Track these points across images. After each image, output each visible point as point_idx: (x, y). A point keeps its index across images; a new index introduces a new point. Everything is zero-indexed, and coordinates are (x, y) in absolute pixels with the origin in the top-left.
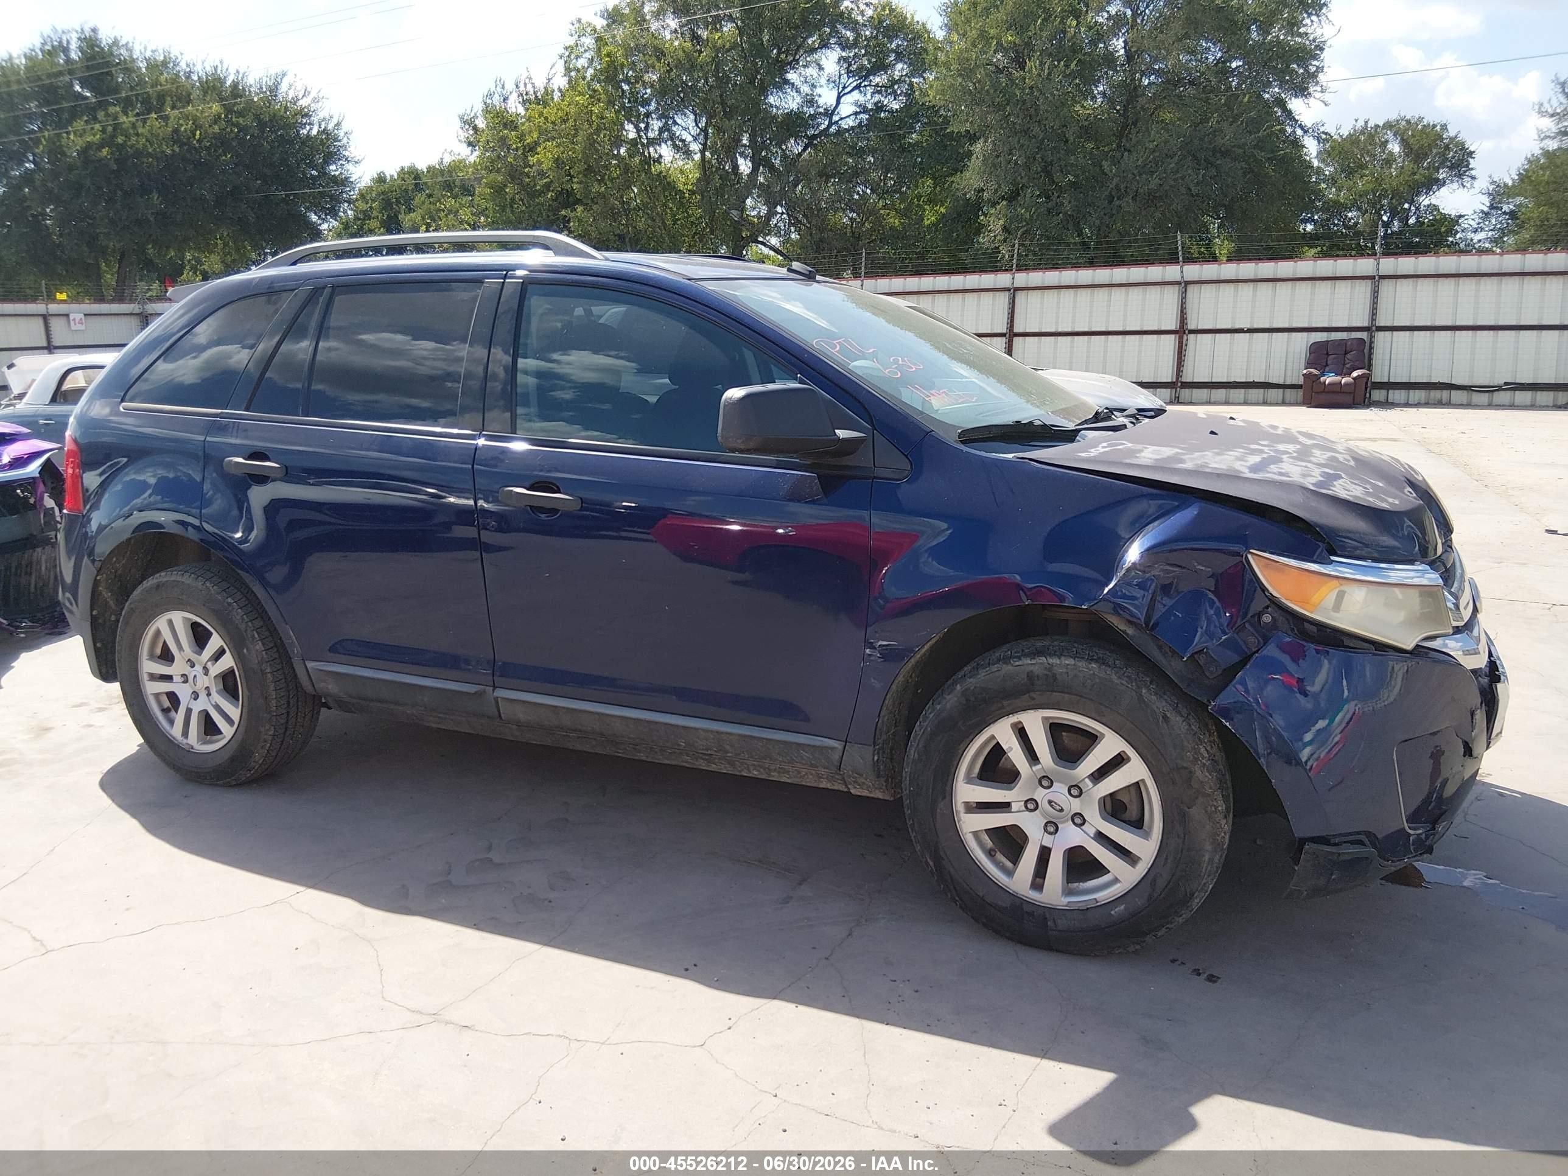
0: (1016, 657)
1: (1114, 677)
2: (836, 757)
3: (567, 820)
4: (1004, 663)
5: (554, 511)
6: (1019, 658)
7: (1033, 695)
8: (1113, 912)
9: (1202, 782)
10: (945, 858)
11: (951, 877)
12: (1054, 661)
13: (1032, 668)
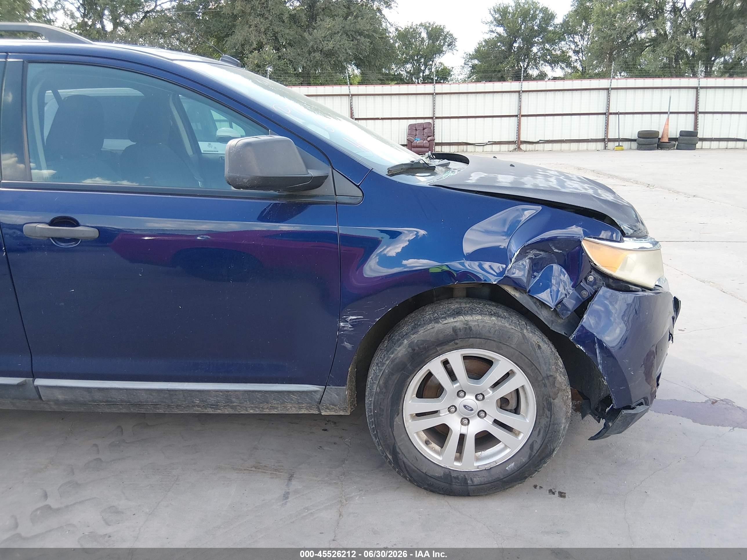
0: (443, 318)
1: (507, 325)
2: (318, 396)
3: (100, 459)
4: (435, 323)
5: (75, 240)
6: (445, 318)
7: (457, 341)
8: (507, 468)
9: (560, 383)
10: (400, 452)
11: (404, 463)
12: (468, 318)
13: (455, 324)
